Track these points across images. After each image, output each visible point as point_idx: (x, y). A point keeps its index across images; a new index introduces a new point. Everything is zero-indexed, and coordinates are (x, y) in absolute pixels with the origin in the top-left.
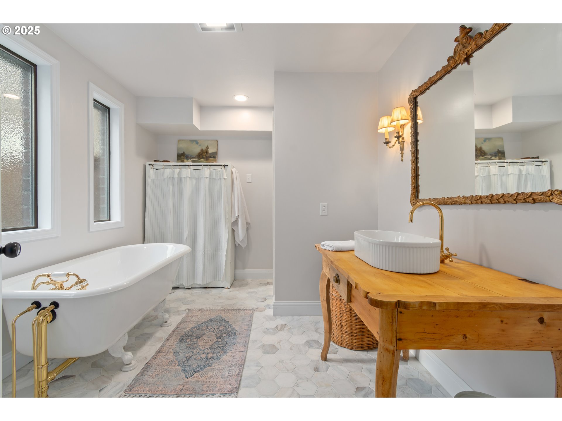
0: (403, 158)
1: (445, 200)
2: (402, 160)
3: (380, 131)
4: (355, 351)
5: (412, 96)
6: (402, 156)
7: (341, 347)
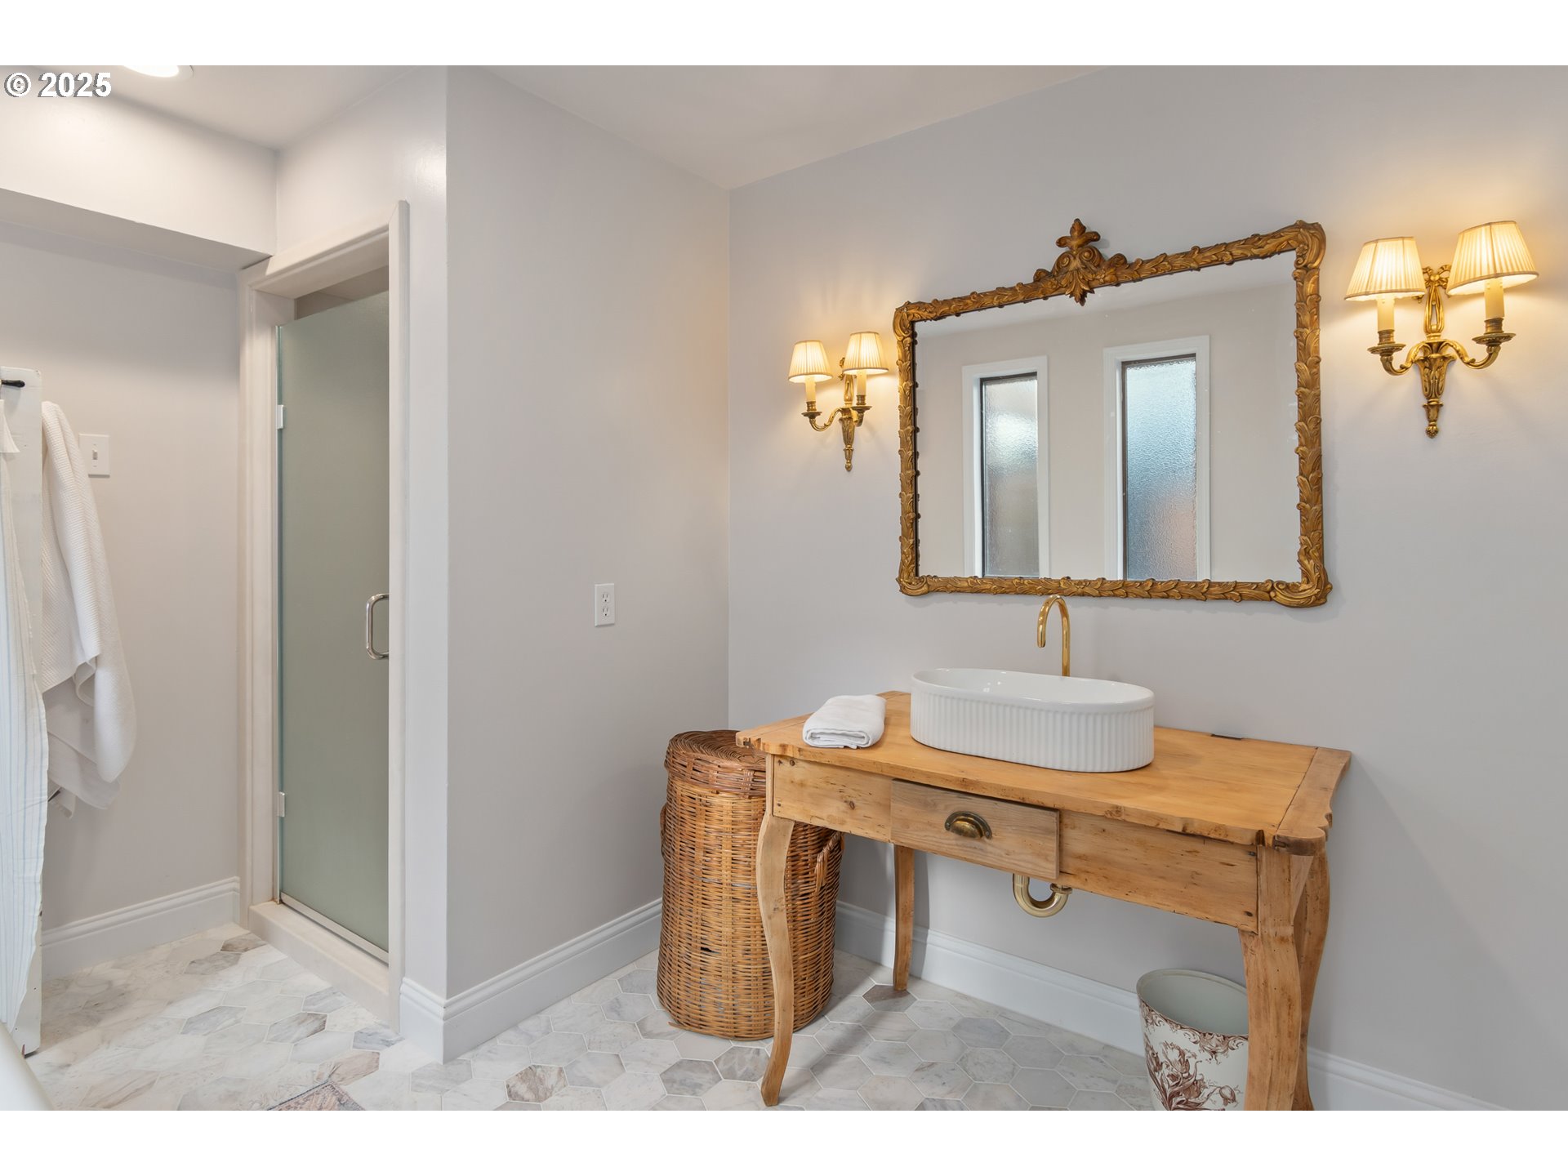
0: (850, 462)
1: (1024, 584)
2: (849, 468)
3: (795, 380)
4: (802, 1031)
5: (908, 316)
6: (849, 457)
7: (761, 1041)
